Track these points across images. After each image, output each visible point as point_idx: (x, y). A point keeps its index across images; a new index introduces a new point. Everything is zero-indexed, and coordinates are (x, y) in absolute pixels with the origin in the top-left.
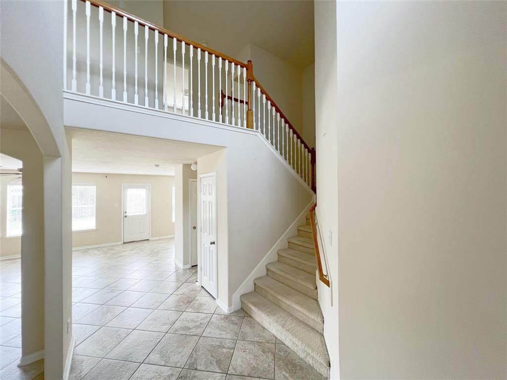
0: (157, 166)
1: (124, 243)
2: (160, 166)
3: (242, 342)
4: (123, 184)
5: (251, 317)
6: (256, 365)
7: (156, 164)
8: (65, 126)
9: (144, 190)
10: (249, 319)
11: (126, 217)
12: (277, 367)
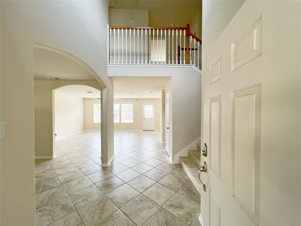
0: (152, 92)
1: (144, 130)
2: (153, 92)
3: (171, 175)
4: (143, 103)
5: (182, 168)
6: (171, 184)
7: (152, 91)
8: (108, 77)
9: (152, 106)
10: (181, 169)
11: (144, 118)
12: (182, 189)
